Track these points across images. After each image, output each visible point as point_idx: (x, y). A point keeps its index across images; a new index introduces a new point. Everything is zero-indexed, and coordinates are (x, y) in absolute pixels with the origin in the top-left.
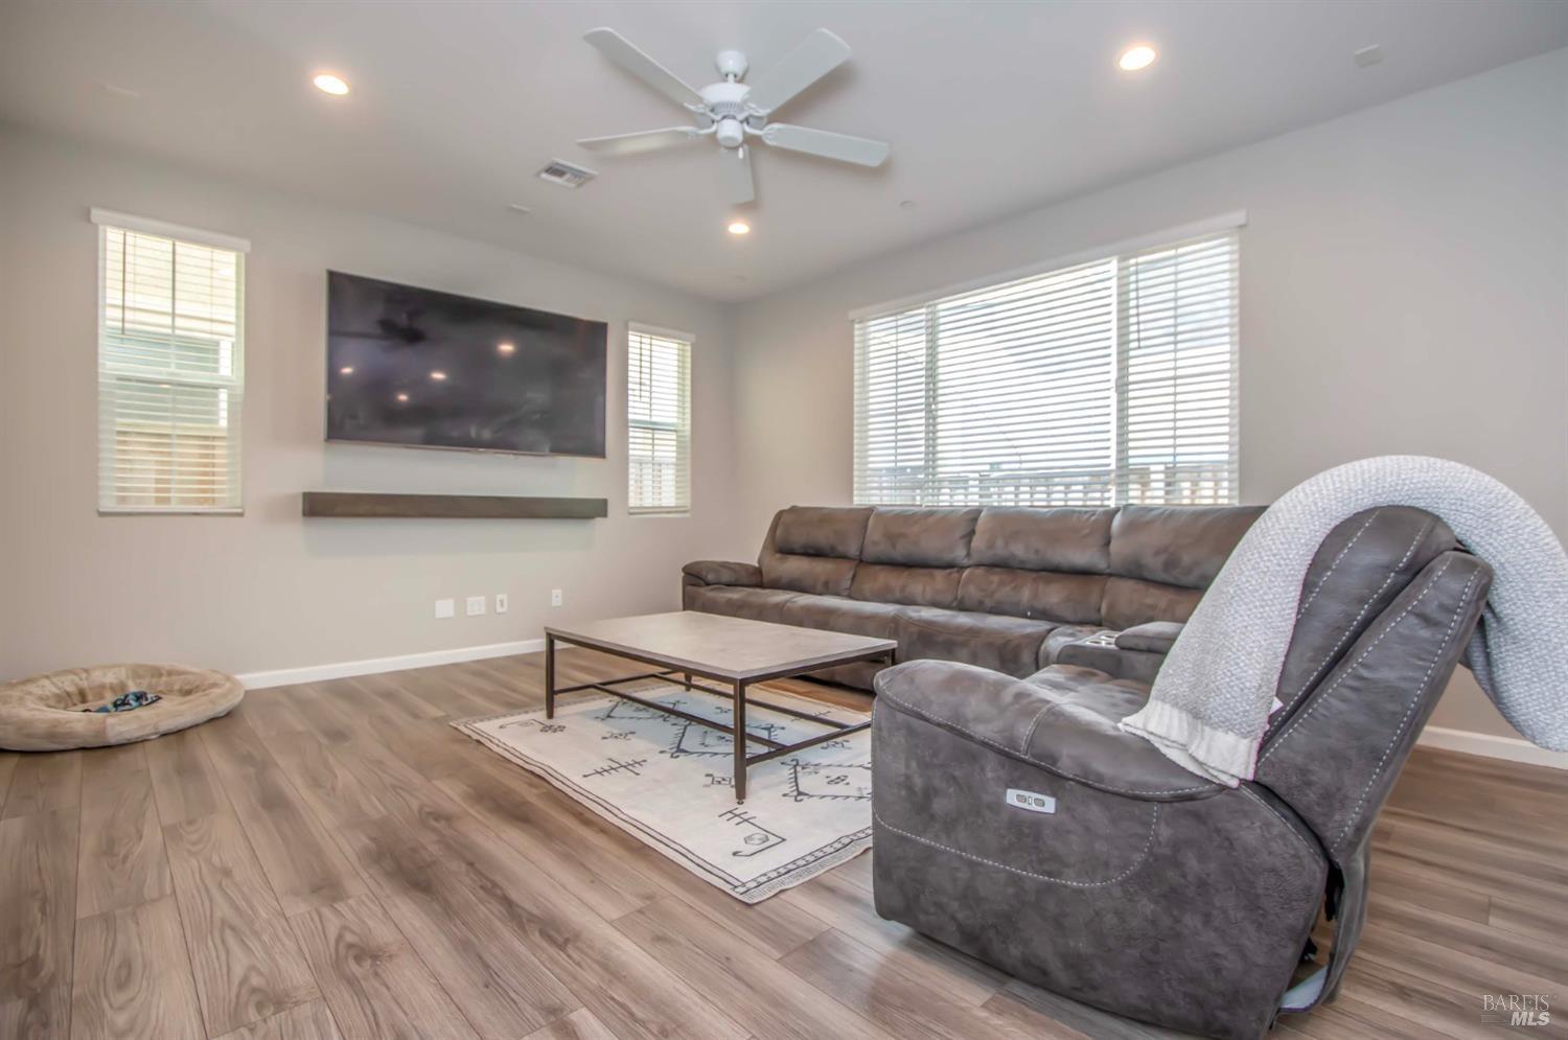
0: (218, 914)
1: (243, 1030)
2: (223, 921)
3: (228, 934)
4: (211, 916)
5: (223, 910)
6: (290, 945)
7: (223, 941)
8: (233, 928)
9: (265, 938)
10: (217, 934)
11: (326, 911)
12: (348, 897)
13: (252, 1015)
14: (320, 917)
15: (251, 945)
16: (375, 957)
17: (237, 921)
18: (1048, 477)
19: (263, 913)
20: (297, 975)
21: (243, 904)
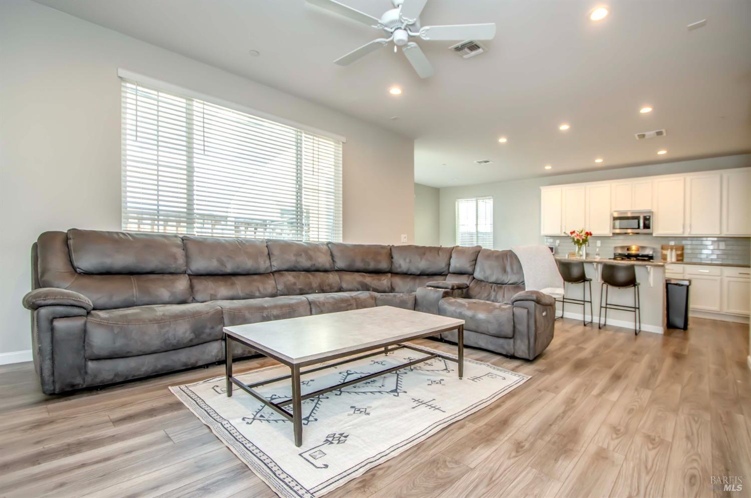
0: (648, 478)
1: (661, 437)
2: (648, 473)
3: (649, 468)
4: (651, 479)
5: (645, 478)
6: (633, 447)
7: (652, 466)
8: (646, 467)
9: (638, 456)
10: (653, 470)
11: (611, 448)
12: (599, 447)
13: (657, 439)
14: (614, 449)
15: (644, 456)
16: (614, 428)
17: (643, 468)
18: (248, 224)
19: (632, 465)
20: (638, 439)
21: (636, 475)
